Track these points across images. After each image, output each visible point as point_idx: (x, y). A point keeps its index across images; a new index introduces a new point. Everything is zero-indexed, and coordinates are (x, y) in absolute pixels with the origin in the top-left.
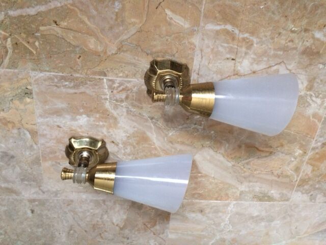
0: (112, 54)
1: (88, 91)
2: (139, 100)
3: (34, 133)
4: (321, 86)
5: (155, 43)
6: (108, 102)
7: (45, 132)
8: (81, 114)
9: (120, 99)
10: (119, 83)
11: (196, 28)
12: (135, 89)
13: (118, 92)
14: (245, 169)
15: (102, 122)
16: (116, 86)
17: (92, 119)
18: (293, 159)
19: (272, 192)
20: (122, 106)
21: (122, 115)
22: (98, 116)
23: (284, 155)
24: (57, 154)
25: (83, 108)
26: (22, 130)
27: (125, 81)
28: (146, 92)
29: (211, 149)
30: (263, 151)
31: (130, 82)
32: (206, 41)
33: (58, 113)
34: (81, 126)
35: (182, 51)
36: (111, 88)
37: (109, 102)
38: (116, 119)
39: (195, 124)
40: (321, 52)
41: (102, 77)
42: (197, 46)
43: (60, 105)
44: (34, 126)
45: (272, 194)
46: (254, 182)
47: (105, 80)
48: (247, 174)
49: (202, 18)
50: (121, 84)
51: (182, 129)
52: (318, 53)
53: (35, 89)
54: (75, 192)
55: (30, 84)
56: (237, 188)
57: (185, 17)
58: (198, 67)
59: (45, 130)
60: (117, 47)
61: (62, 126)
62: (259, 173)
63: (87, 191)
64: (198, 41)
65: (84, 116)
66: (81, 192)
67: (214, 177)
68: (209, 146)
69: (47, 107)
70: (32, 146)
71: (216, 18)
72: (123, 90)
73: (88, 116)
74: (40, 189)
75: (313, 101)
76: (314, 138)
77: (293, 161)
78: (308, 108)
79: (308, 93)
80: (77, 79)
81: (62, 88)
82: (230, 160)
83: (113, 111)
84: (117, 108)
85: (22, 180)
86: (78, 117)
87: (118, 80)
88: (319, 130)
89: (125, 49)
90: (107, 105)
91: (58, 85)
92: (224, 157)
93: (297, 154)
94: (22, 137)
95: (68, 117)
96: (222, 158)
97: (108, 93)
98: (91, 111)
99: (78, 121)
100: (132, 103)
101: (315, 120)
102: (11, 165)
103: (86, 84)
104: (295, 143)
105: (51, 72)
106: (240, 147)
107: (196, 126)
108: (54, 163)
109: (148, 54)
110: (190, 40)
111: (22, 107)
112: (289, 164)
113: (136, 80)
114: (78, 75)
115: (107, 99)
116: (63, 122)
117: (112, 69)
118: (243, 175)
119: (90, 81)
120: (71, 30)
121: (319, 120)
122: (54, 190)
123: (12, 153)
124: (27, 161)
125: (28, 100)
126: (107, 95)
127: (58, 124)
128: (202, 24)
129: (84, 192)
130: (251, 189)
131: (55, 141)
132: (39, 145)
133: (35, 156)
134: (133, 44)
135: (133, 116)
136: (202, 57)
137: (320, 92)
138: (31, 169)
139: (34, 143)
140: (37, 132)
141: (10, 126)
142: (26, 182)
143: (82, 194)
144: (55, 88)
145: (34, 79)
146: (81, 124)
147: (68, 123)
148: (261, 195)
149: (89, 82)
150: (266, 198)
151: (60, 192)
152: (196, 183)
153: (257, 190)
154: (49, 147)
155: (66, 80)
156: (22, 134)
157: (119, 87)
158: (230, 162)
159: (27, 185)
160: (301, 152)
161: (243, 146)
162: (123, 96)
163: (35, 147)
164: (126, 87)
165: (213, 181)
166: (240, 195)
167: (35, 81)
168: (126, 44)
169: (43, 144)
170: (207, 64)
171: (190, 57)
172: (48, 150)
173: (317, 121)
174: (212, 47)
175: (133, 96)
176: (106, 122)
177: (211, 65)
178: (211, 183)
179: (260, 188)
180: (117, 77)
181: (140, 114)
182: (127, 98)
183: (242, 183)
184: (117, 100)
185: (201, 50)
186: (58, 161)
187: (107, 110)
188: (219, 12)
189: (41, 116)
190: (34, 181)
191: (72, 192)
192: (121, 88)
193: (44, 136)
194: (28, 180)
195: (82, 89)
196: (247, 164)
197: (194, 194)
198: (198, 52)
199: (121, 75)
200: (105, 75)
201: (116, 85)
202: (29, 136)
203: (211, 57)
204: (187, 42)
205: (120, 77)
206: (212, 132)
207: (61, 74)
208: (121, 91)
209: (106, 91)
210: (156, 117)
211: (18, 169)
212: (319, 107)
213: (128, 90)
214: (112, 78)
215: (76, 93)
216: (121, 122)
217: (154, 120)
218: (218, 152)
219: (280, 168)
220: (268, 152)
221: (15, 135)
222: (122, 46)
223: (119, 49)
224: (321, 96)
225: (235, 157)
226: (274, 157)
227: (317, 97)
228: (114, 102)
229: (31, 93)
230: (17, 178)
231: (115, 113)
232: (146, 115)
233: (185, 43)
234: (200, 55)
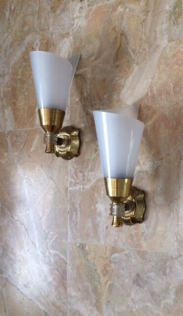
0: (55, 183)
1: (79, 202)
2: (83, 162)
3: (114, 250)
4: (66, 27)
6: (85, 187)
7: (112, 240)
8: (96, 209)
9: (83, 177)
10: (72, 179)
11: (38, 131)
12: (75, 166)
14: (141, 51)
15: (101, 192)
17: (99, 199)
18: (128, 10)
19: (167, 7)
20: (88, 176)
21: (95, 175)
22: (96, 195)
23: (123, 21)
24: (133, 233)
25: (91, 206)
26: (111, 259)
27: (70, 174)
28: (77, 158)
29: (121, 92)
30: (120, 43)
31: (70, 170)
33: (96, 226)
34: (105, 209)
36: (76, 184)
37: (85, 185)
38: (98, 180)
40: (45, 42)
41: (69, 191)
43: (89, 224)
44: (108, 248)
45: (170, 7)
46: (156, 34)
47: (71, 189)
48: (146, 47)
49: (33, 128)
50: (72, 177)
52: (47, 43)
53: (79, 241)
54: (178, 222)
55: (76, 244)
56: (165, 48)
57: (34, 139)
59: (110, 240)
61: (106, 225)
62: (145, 34)
63: (176, 209)
65: (97, 206)
66: (178, 216)
67: (152, 79)
68: (119, 95)
69: (91, 234)
70: (126, 255)
71: (33, 120)
72: (76, 175)
73: (97, 203)
74: (176, 258)
75: (76, 26)
76: (106, 4)
77: (130, 8)
78: (82, 27)
79: (71, 33)
80: (70, 209)
81: (77, 220)
82: (131, 69)
83: (92, 183)
84: (89, 179)
85: (165, 274)
86: (98, 211)
87: (70, 179)
88: (99, 5)
90: (88, 187)
91: (75, 223)
92: (128, 77)
93: (122, 10)
94: (117, 261)
95: (98, 219)
96: (130, 78)
97: (79, 187)
98: (93, 200)
99: (101, 211)
100: (85, 168)
101: (90, 15)
102: (147, 279)
103: (73, 202)
104: (112, 18)
105: (67, 227)
106: (117, 66)
108: (142, 238)
109: (53, 160)
111: (93, 254)
112: (133, 10)
113: (69, 166)
114: (68, 208)
115: (83, 188)
116: (103, 223)
118: (147, 50)
119: (71, 200)
120: (43, 210)
121: (91, 10)
122: (176, 244)
123: (134, 275)
124: (142, 263)
125: (87, 248)
126: (80, 188)
127: (105, 228)
128: (36, 127)
129: (178, 212)
130: (165, 33)
131: (121, 234)
132: (125, 248)
133: (136, 254)
135: (95, 166)
137: (70, 25)
138: (150, 261)
139: (123, 252)
140: (113, 247)
141: (108, 268)
142: (168, 271)
143: (180, 215)
144: (78, 226)
145: (72, 240)
146: (104, 209)
147: (104, 219)
148: (173, 17)
149: (73, 201)
150: (177, 10)
151: (178, 237)
152: (160, 94)
153: (166, 25)
154: (127, 240)
155: (72, 217)
156: (115, 260)
157: (74, 178)
158: (133, 69)
159: (171, 271)
160: (119, 7)
161: (116, 64)
162: (80, 175)
163: (127, 252)
164: (74, 173)
165: (156, 77)
166: (173, 41)
167: (74, 240)
169: (124, 244)
172: (129, 241)
173: (91, 12)
175: (80, 167)
176: (101, 189)
178: (159, 78)
179: (163, 24)
180: (68, 180)
181: (93, 161)
182: (81, 172)
183: (157, 47)
184: (84, 180)
186: (140, 234)
187: (92, 188)
188: (30, 118)
189: (99, 241)
190: (165, 263)
191: (178, 225)
193: (115, 242)
194: (165, 268)
195: (77, 206)
196: (134, 51)
197: (175, 92)
199: (66, 177)
200: (67, 189)
201: (73, 181)
202: (116, 255)
205: (68, 177)
206: (105, 96)
207: (68, 220)
208: (77, 177)
209: (77, 188)
210: (95, 147)
211: (152, 275)
212: (81, 18)
213: (76, 171)
214: (69, 183)
215: (80, 211)
216: (101, 176)
218: (123, 84)
219: (138, 16)
220: (121, 37)
221: (116, 266)
224: (72, 23)
225: (127, 66)
226: (126, 29)
227: (73, 25)
228: (85, 182)
229: (82, 244)
230: (163, 279)
231: (94, 181)
232: (94, 156)
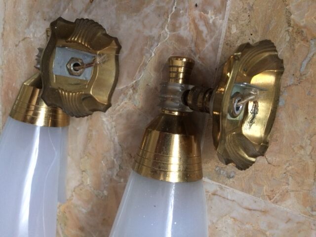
0: (290, 13)
5: (301, 119)
9: (177, 25)
10: (214, 23)
13: (194, 20)
16: (209, 16)
20: (162, 28)
21: (144, 26)
27: (218, 39)
32: (283, 226)
35: (269, 174)
36: (205, 4)
38: (137, 10)
39: (120, 167)
42: (277, 206)
50: (212, 28)
51: (113, 142)
58: (229, 197)
60: (305, 27)
64: (288, 210)
68: (82, 182)
72: (199, 33)
83: (153, 5)
84: (159, 16)
87: (222, 23)
89: (297, 46)
106: (82, 229)
107: (118, 168)
110: (292, 194)
117: (251, 8)
134: (306, 68)
135: (142, 50)
136: (250, 210)
157: (207, 24)
158: (59, 208)
161: (83, 235)
162: (184, 32)
168: (309, 51)
170: (234, 214)
171: (255, 187)
174: (268, 233)
177: (230, 221)
180: (229, 19)
181: (145, 64)
182: (180, 40)
184: (176, 15)
185: (264, 212)
192: (203, 28)
198: (262, 204)
201: (211, 16)
203: (248, 226)
204: (289, 188)
205: (229, 28)
206: (105, 193)
208: (196, 27)
213: (196, 45)
214: (228, 8)
216: (130, 21)
217: (131, 91)
218: (74, 194)
222: (305, 40)
223: (299, 32)
225: (66, 218)
228: (174, 9)
232: (141, 77)
233: (288, 184)
234: (254, 206)
